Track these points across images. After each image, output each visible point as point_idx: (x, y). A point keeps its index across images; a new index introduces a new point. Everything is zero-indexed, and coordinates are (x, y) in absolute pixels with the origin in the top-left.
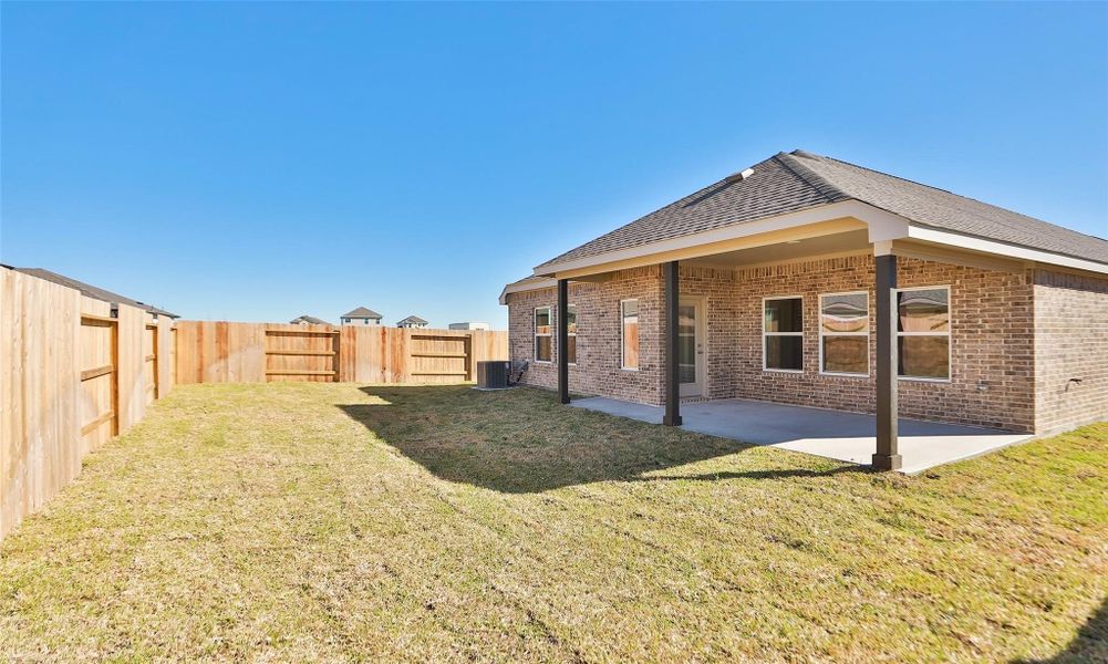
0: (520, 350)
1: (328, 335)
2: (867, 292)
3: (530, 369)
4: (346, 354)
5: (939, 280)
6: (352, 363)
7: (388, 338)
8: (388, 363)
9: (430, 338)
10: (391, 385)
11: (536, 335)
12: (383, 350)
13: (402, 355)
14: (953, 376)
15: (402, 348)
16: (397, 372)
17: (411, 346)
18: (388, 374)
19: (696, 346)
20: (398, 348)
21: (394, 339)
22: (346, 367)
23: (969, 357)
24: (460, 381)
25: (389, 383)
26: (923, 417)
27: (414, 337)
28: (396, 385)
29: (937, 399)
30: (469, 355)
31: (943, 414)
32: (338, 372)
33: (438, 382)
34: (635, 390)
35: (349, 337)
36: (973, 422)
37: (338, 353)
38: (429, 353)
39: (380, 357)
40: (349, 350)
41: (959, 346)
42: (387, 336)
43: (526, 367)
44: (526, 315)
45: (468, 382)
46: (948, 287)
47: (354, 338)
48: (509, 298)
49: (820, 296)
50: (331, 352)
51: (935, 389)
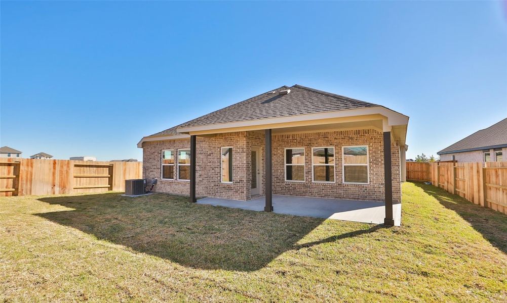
0: (151, 173)
1: (9, 165)
2: (334, 147)
3: (158, 183)
4: (24, 177)
5: (364, 143)
6: (29, 183)
7: (58, 167)
8: (57, 182)
9: (86, 166)
10: (60, 196)
11: (162, 165)
12: (54, 174)
13: (67, 177)
14: (370, 182)
15: (67, 172)
16: (63, 187)
17: (73, 171)
18: (57, 189)
19: (257, 170)
20: (65, 172)
21: (62, 167)
22: (24, 186)
23: (376, 174)
24: (106, 191)
25: (57, 195)
26: (359, 199)
27: (76, 166)
28: (63, 195)
29: (364, 191)
30: (112, 176)
31: (366, 197)
32: (17, 189)
33: (91, 192)
34: (231, 193)
35: (28, 165)
36: (379, 200)
37: (18, 176)
38: (86, 175)
39: (51, 178)
40: (27, 174)
41: (372, 170)
42: (57, 165)
43: (156, 182)
44: (156, 154)
45: (111, 192)
46: (367, 146)
47: (32, 167)
48: (144, 144)
49: (312, 148)
50: (12, 175)
51: (363, 187)
